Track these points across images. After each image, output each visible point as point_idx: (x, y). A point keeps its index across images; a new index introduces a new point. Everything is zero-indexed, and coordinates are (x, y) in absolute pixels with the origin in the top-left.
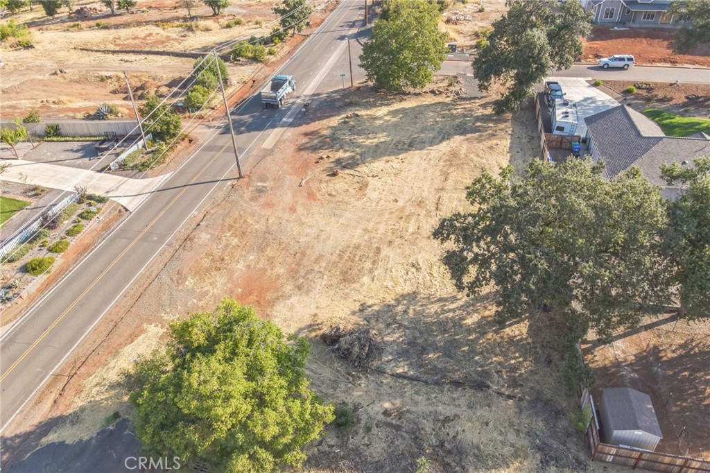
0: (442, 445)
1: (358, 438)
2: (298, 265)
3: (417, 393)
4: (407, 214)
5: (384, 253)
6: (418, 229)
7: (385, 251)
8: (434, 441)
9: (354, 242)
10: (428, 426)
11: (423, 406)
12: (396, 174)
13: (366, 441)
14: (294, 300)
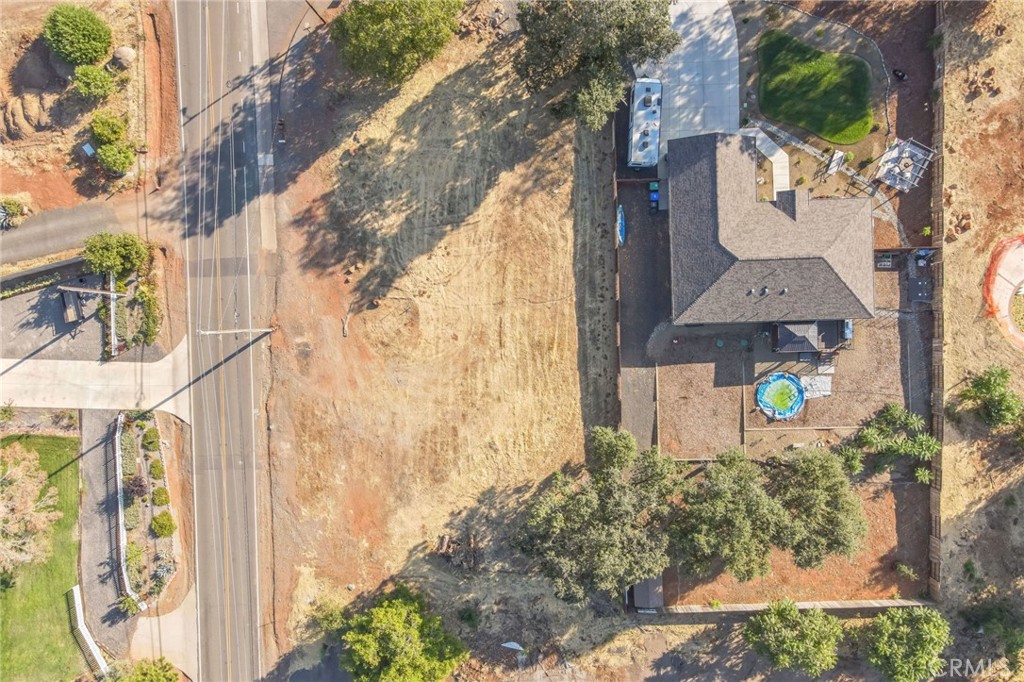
0: (535, 617)
1: (483, 624)
2: (389, 469)
3: (513, 582)
4: (471, 360)
5: (462, 433)
6: (487, 387)
7: (463, 432)
8: (530, 617)
9: (430, 423)
10: (524, 606)
11: (519, 593)
12: (446, 284)
13: (488, 625)
14: (401, 513)
